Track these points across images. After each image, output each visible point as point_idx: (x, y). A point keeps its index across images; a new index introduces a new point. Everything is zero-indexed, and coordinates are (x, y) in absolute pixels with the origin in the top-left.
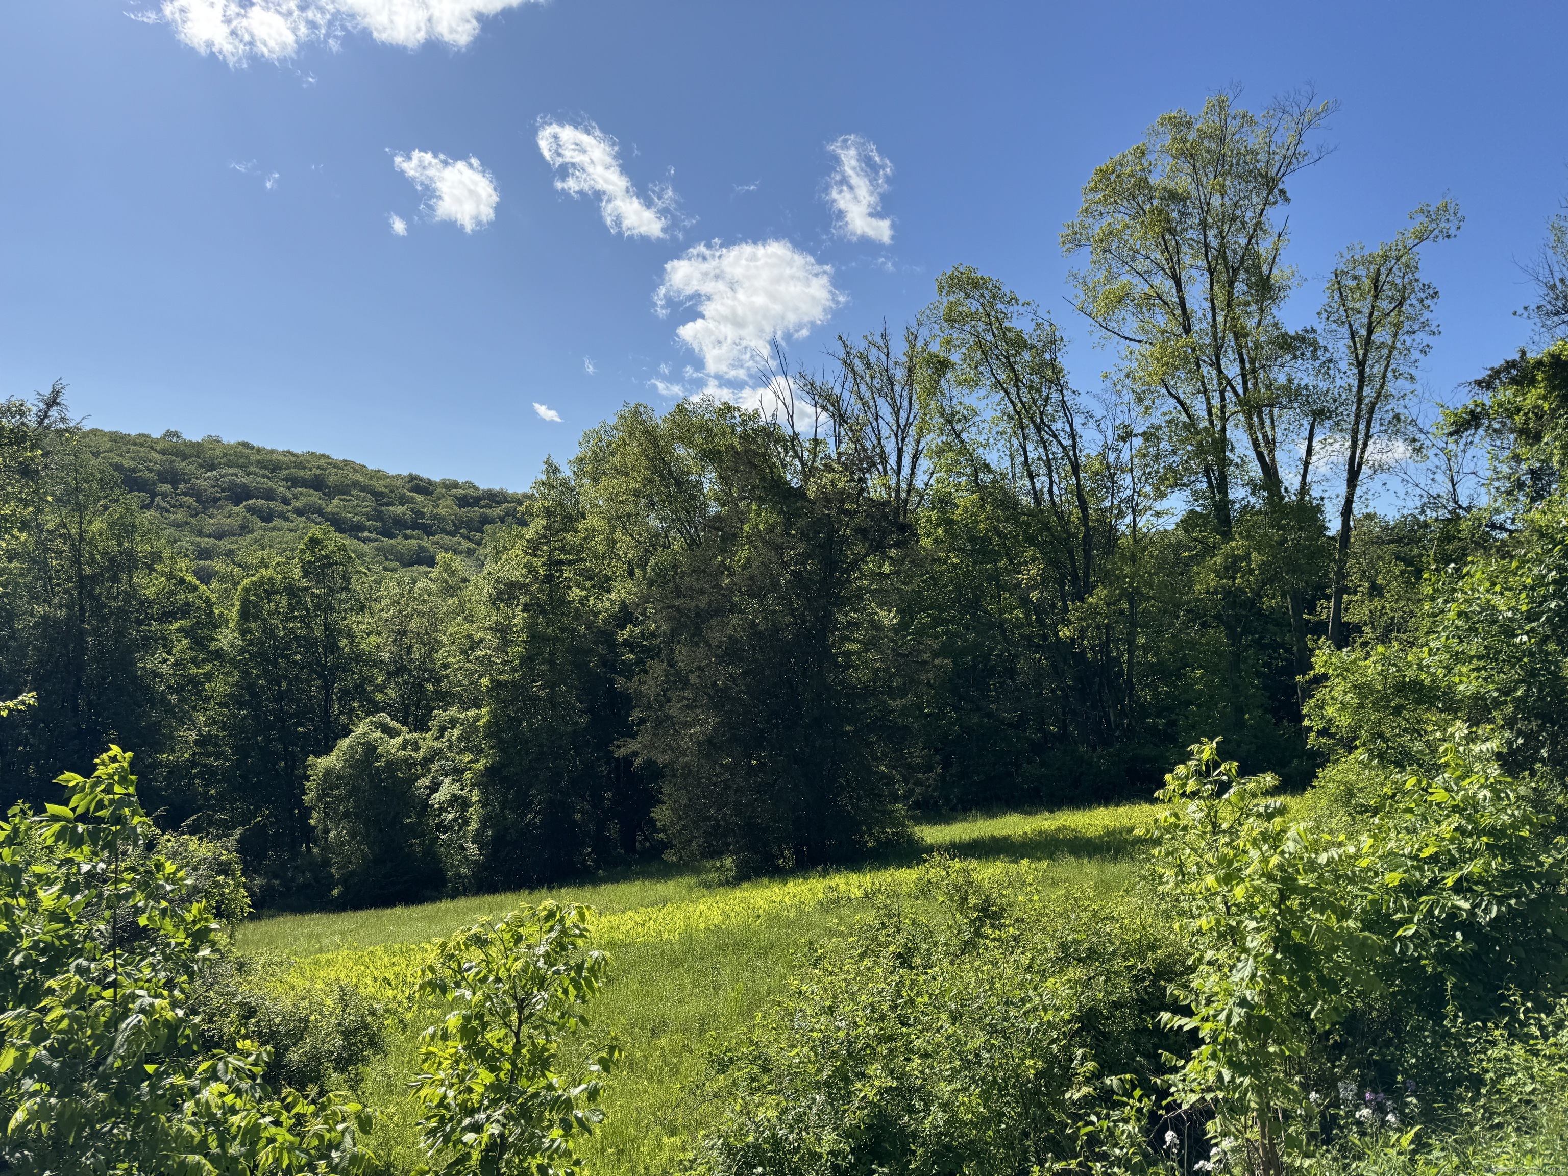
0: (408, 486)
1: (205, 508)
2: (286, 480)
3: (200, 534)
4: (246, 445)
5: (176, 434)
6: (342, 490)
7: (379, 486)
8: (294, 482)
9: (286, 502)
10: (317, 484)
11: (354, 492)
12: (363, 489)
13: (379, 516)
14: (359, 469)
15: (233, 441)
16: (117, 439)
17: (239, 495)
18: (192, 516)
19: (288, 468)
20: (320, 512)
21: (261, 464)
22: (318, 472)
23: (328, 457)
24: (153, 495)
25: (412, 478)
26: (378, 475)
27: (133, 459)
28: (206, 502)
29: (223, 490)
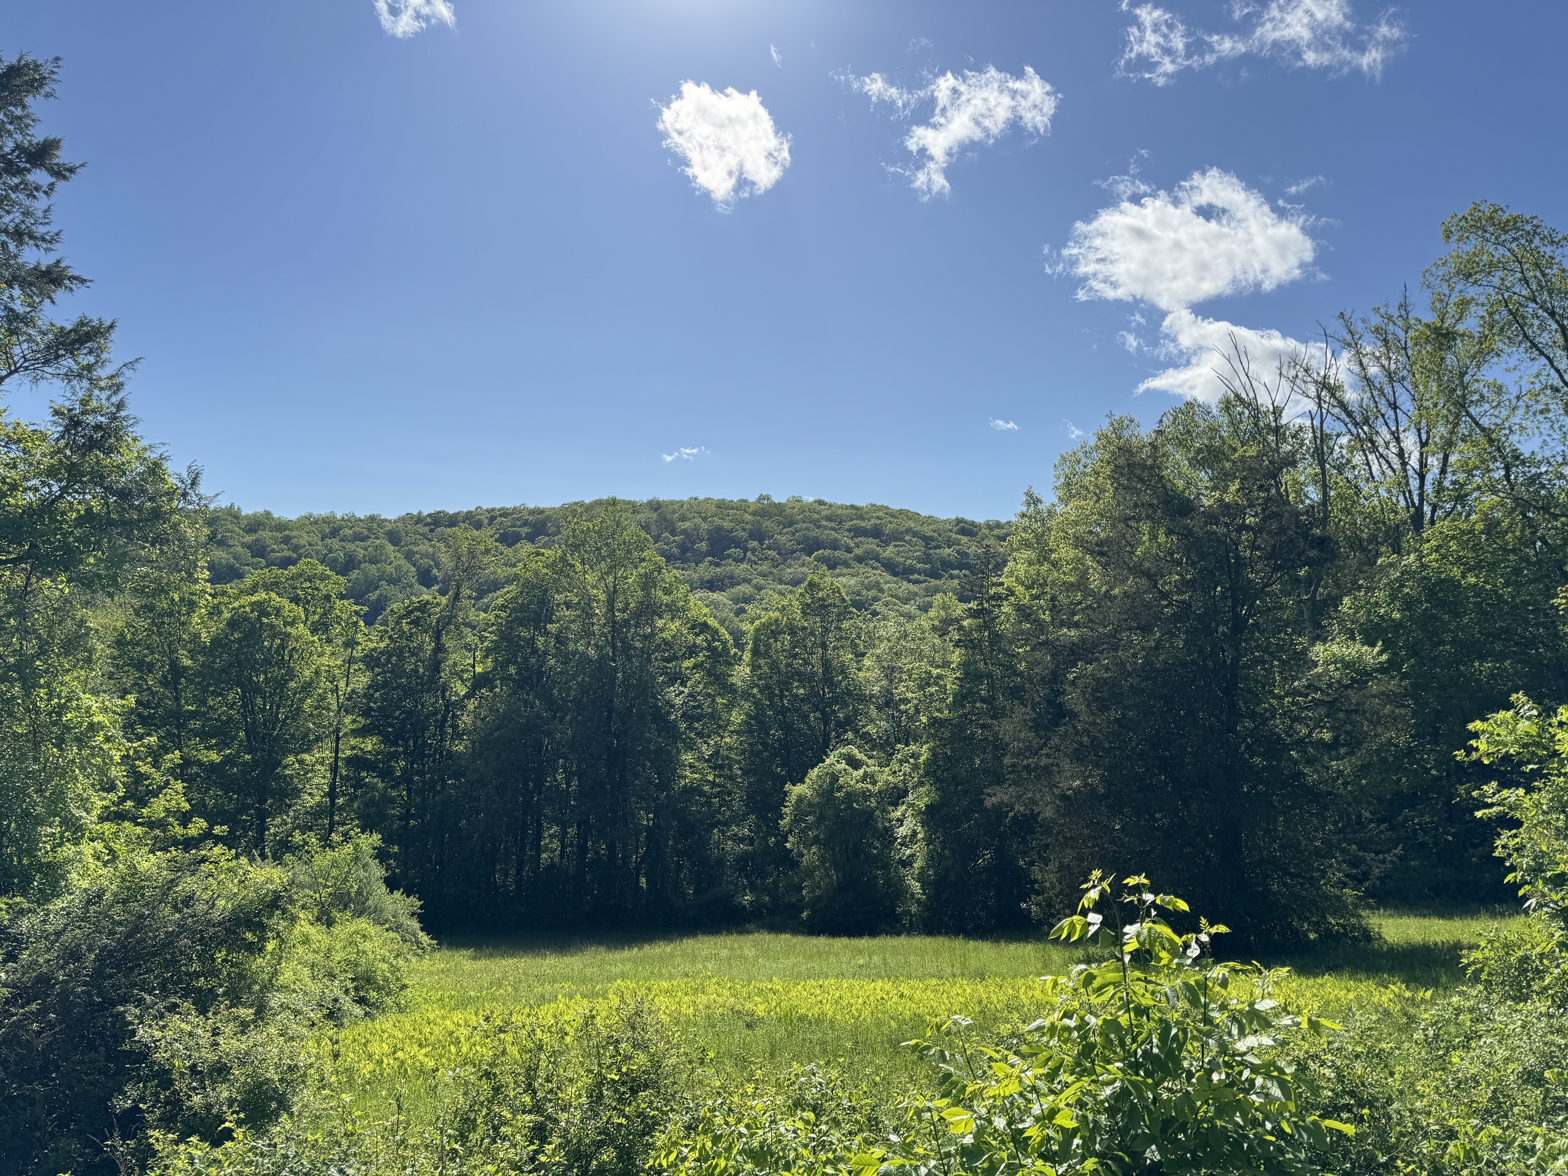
0: (955, 529)
1: (785, 560)
2: (849, 530)
3: (781, 582)
4: (821, 503)
5: (768, 498)
6: (897, 537)
7: (928, 531)
8: (858, 532)
9: (849, 550)
10: (876, 533)
11: (907, 538)
12: (915, 534)
13: (927, 559)
14: (914, 516)
15: (811, 499)
16: (722, 505)
17: (811, 546)
18: (774, 566)
19: (852, 520)
20: (877, 558)
21: (829, 518)
22: (878, 522)
23: (887, 508)
24: (746, 550)
25: (959, 521)
26: (930, 520)
27: (731, 521)
28: (787, 555)
29: (798, 544)
